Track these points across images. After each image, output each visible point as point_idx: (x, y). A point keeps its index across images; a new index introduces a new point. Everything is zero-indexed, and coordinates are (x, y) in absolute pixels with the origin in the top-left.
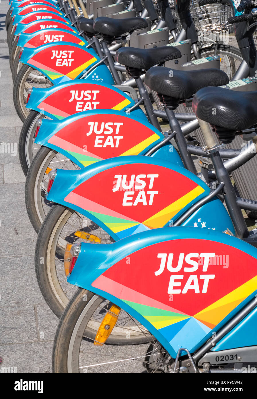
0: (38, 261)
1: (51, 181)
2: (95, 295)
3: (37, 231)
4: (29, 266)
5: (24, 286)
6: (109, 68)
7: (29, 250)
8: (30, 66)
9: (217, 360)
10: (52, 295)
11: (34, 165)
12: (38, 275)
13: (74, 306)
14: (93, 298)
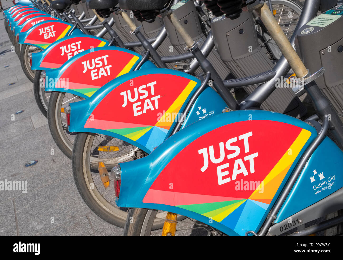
0: (79, 184)
1: (68, 115)
2: (149, 210)
3: (69, 157)
4: (71, 184)
5: (73, 201)
6: (82, 31)
7: (68, 172)
8: (27, 45)
9: (282, 229)
10: (99, 207)
11: (50, 108)
12: (83, 196)
13: (132, 227)
14: (147, 213)
